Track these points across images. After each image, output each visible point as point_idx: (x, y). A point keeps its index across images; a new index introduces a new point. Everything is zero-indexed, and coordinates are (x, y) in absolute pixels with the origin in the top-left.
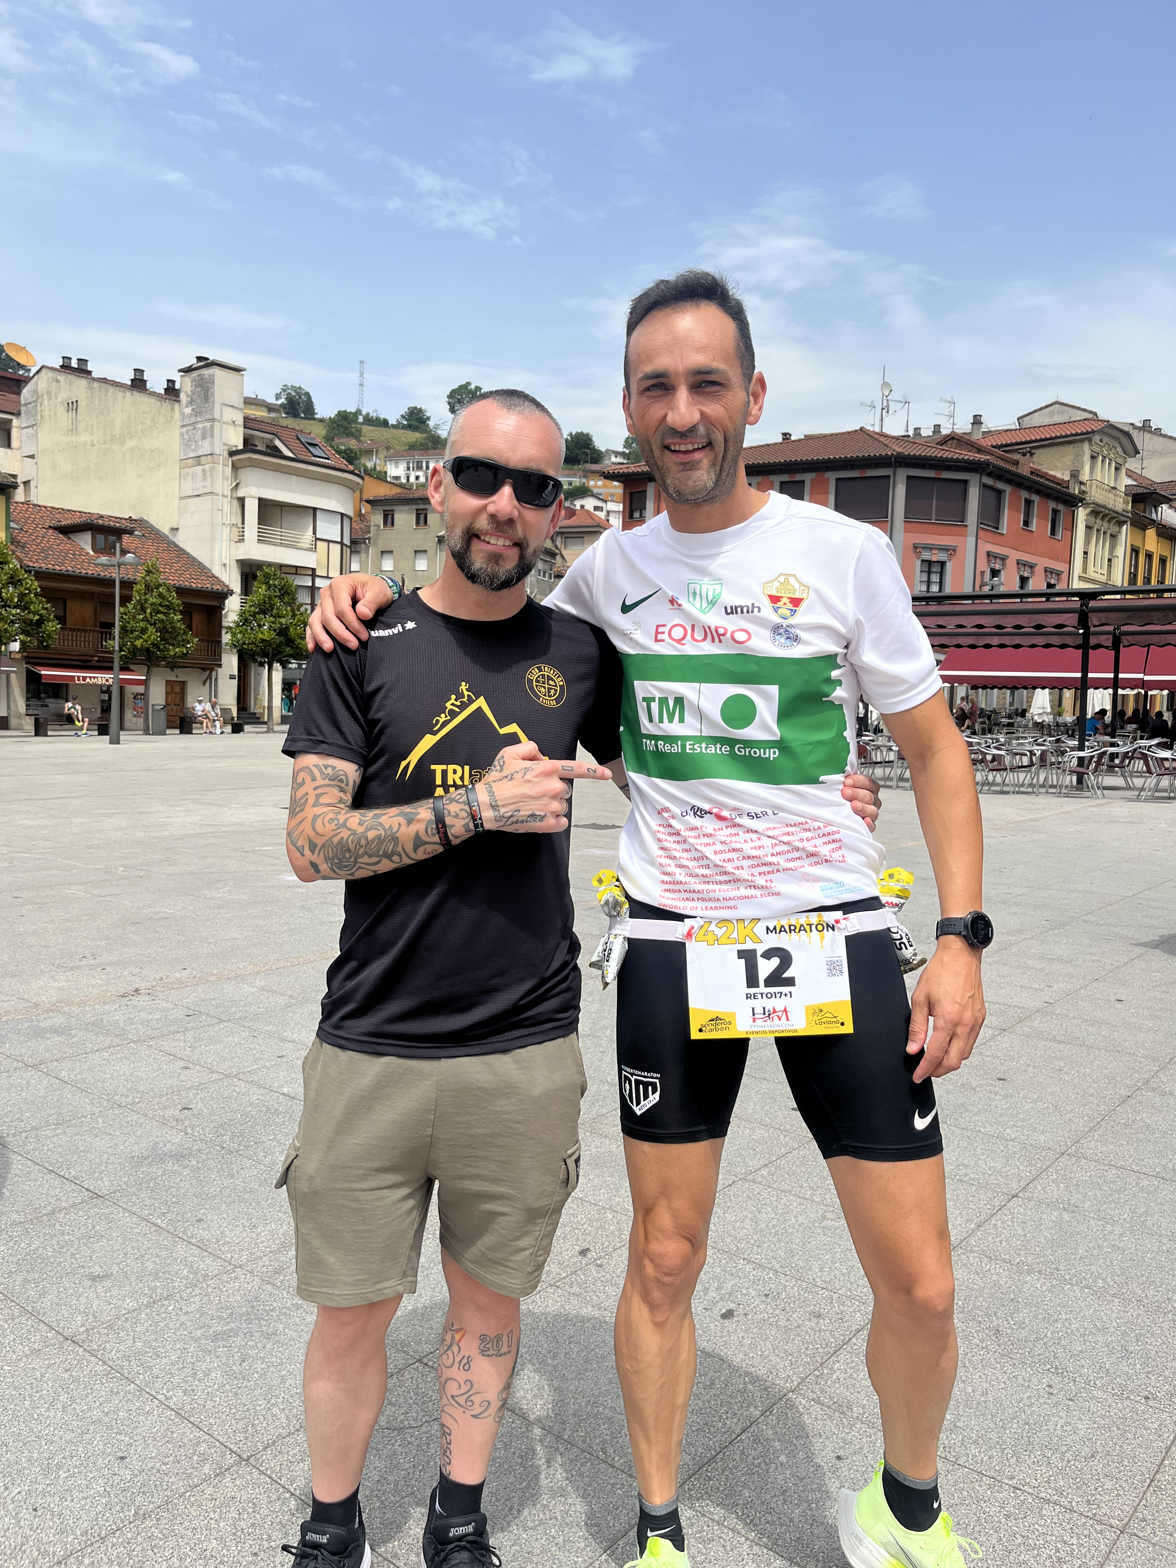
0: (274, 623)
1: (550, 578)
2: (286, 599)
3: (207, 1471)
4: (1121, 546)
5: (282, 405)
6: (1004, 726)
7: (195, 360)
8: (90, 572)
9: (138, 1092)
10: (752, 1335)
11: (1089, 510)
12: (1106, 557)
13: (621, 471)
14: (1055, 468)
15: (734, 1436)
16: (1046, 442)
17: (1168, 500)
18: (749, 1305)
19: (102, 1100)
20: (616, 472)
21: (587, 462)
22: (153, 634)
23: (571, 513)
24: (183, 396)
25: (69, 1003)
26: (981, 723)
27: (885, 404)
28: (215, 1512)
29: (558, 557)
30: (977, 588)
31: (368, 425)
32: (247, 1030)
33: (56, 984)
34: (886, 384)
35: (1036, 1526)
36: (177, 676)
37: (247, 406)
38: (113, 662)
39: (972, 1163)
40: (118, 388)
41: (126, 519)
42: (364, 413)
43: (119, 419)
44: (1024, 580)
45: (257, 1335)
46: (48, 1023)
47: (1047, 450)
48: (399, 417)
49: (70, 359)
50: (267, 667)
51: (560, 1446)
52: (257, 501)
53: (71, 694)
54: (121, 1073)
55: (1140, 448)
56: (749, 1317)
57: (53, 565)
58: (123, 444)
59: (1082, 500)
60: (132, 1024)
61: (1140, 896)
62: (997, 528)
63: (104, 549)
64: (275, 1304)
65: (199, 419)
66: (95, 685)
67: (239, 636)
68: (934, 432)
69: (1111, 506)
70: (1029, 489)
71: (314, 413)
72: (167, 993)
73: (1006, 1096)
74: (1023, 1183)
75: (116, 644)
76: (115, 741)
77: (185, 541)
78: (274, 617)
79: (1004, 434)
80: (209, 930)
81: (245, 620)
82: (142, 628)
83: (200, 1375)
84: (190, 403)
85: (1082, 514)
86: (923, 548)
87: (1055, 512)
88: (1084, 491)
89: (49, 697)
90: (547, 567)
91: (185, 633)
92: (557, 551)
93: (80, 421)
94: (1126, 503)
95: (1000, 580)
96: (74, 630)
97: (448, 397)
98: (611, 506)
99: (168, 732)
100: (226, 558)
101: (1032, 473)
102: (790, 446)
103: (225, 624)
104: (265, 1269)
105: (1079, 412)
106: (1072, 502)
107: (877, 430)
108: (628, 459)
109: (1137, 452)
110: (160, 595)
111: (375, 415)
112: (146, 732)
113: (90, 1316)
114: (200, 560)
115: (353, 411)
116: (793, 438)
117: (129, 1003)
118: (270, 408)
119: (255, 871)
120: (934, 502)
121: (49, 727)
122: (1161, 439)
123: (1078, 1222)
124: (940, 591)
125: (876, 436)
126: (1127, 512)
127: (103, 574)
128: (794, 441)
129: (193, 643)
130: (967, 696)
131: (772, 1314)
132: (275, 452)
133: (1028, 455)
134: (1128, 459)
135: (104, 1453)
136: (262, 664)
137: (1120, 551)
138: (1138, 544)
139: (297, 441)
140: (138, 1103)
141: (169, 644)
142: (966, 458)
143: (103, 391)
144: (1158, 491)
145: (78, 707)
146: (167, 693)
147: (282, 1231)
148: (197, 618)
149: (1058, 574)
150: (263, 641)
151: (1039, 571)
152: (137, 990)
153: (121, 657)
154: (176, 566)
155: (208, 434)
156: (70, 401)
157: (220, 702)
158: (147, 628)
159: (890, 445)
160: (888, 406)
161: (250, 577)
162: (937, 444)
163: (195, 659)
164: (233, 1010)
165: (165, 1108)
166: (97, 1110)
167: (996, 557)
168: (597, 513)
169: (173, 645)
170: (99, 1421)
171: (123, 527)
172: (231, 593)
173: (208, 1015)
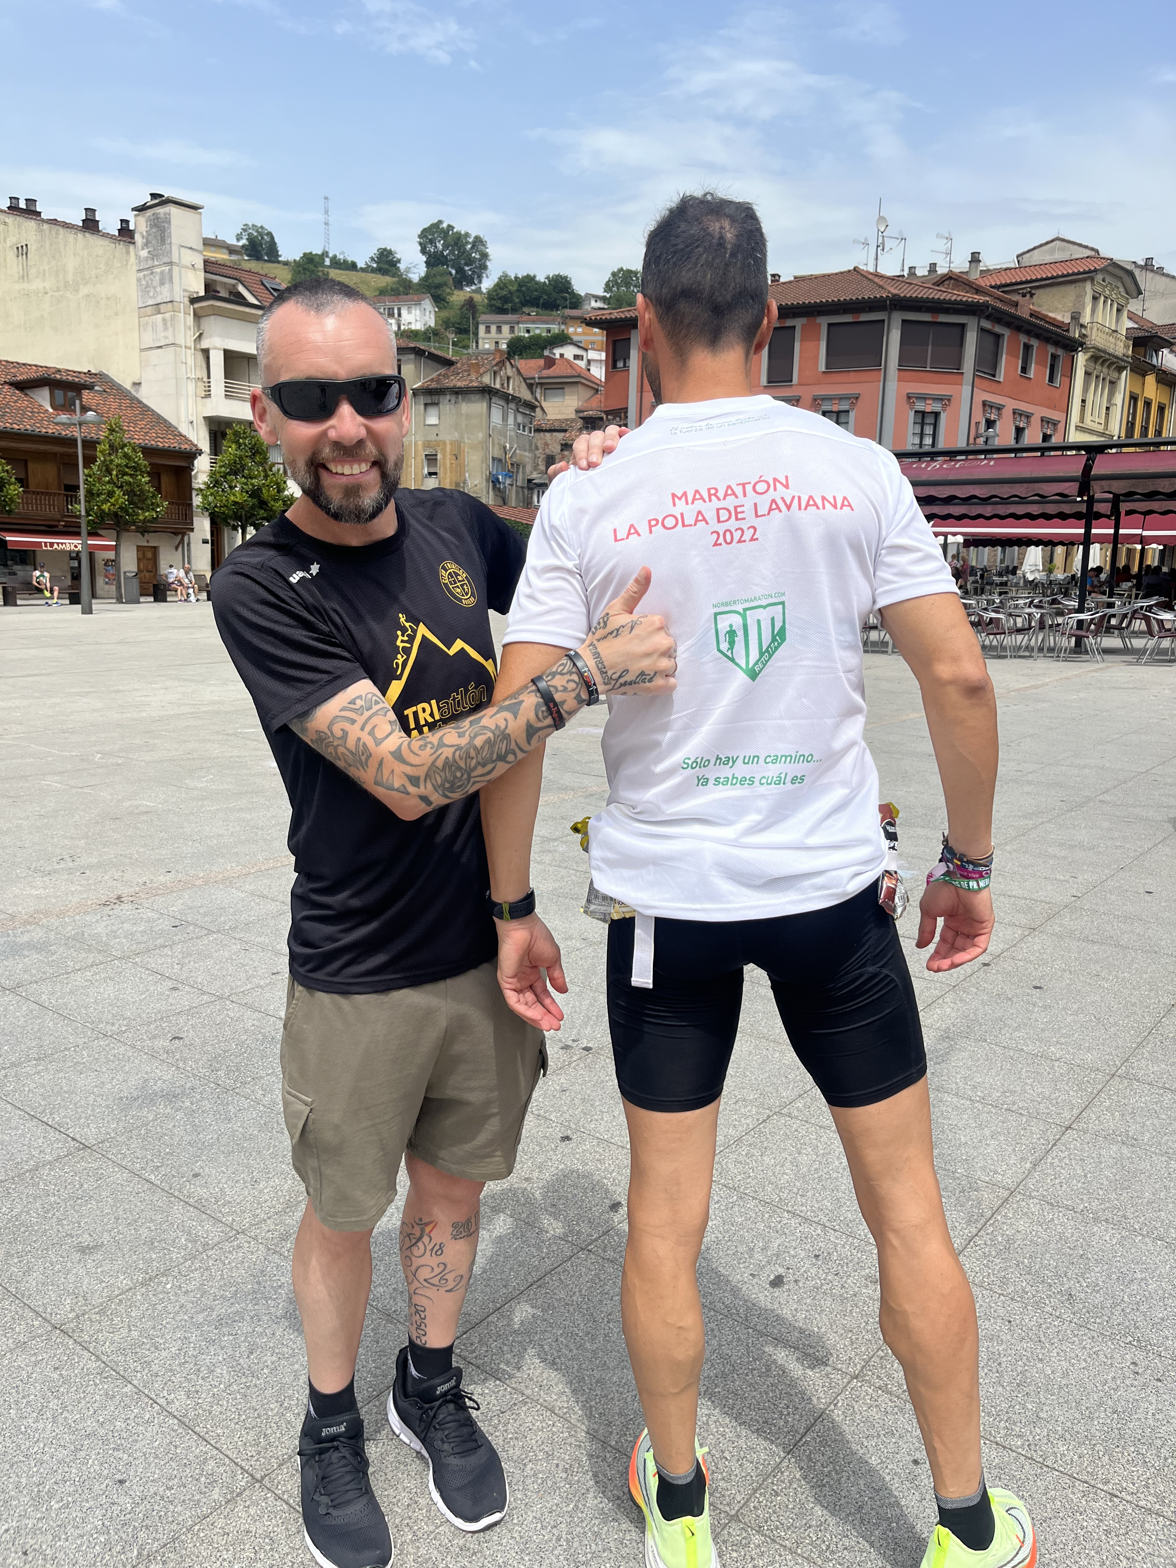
0: (246, 484)
1: (530, 432)
2: (257, 459)
3: (216, 1497)
4: (1120, 393)
5: (243, 246)
6: (997, 585)
7: (149, 198)
8: (50, 431)
9: (124, 1019)
10: (805, 1307)
11: (1089, 355)
12: (1105, 405)
13: (603, 317)
14: (1056, 310)
15: (798, 1437)
16: (1047, 282)
17: (1168, 344)
18: (798, 1269)
19: (86, 1030)
20: (598, 318)
21: (566, 307)
22: (121, 498)
23: (550, 362)
24: (138, 237)
25: (47, 914)
26: (974, 582)
27: (880, 241)
28: (228, 1551)
29: (538, 410)
30: (971, 441)
31: (335, 268)
32: (238, 942)
33: (34, 892)
34: (881, 219)
35: (1141, 1544)
36: (148, 542)
37: (208, 248)
38: (80, 527)
39: (1018, 1089)
40: (69, 230)
41: (85, 373)
42: (331, 255)
43: (71, 264)
44: (1019, 431)
45: (265, 1318)
46: (26, 938)
47: (1048, 290)
48: (368, 260)
49: (18, 199)
50: (240, 531)
51: (608, 1455)
52: (222, 352)
53: (39, 560)
54: (106, 996)
55: (1142, 288)
56: (801, 1284)
57: (11, 424)
58: (77, 291)
59: (1082, 344)
60: (115, 937)
61: (1153, 771)
62: (994, 376)
63: (63, 406)
64: (283, 1279)
65: (156, 263)
66: (63, 552)
67: (211, 498)
68: (929, 271)
69: (1111, 351)
70: (1028, 333)
71: (278, 256)
72: (150, 901)
73: (1046, 1007)
74: (1075, 1112)
75: (81, 508)
76: (88, 611)
77: (148, 396)
78: (246, 478)
79: (1003, 273)
80: (193, 825)
81: (215, 481)
82: (109, 491)
83: (204, 1371)
84: (146, 245)
85: (1081, 359)
86: (917, 398)
87: (1054, 357)
88: (1084, 335)
89: (17, 564)
90: (527, 421)
91: (154, 496)
92: (536, 403)
93: (31, 266)
94: (1126, 347)
95: (995, 431)
96: (38, 493)
97: (419, 237)
98: (592, 355)
99: (142, 599)
100: (192, 415)
101: (1031, 315)
102: (780, 289)
103: (195, 485)
104: (269, 1235)
105: (1081, 249)
106: (1072, 346)
107: (872, 270)
108: (609, 304)
109: (1140, 293)
110: (126, 456)
111: (342, 257)
112: (119, 601)
113: (80, 1299)
114: (165, 417)
115: (320, 253)
116: (782, 280)
117: (111, 913)
118: (231, 250)
119: (239, 757)
120: (930, 348)
121: (18, 596)
122: (1163, 278)
123: (1140, 1158)
124: (933, 445)
125: (870, 277)
126: (1128, 357)
127: (64, 433)
128: (784, 283)
129: (163, 506)
130: (958, 553)
131: (825, 1280)
132: (239, 299)
133: (1028, 295)
134: (1131, 301)
135: (100, 1475)
136: (235, 528)
137: (1118, 399)
138: (1137, 391)
139: (262, 287)
140: (125, 1032)
141: (138, 508)
142: (964, 299)
143: (53, 232)
144: (1159, 334)
145: (46, 574)
146: (139, 559)
147: (286, 1187)
148: (165, 480)
149: (1055, 424)
150: (235, 503)
151: (1036, 421)
152: (119, 898)
153: (89, 522)
154: (142, 424)
155: (167, 279)
156: (19, 246)
157: (194, 568)
158: (114, 492)
159: (885, 286)
160: (883, 243)
161: (219, 436)
162: (933, 284)
163: (166, 523)
164: (223, 919)
165: (154, 1037)
166: (80, 1042)
167: (991, 407)
168: (577, 362)
169: (142, 509)
170: (93, 1434)
171: (82, 381)
172: (200, 453)
173: (196, 925)
